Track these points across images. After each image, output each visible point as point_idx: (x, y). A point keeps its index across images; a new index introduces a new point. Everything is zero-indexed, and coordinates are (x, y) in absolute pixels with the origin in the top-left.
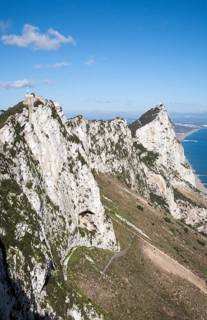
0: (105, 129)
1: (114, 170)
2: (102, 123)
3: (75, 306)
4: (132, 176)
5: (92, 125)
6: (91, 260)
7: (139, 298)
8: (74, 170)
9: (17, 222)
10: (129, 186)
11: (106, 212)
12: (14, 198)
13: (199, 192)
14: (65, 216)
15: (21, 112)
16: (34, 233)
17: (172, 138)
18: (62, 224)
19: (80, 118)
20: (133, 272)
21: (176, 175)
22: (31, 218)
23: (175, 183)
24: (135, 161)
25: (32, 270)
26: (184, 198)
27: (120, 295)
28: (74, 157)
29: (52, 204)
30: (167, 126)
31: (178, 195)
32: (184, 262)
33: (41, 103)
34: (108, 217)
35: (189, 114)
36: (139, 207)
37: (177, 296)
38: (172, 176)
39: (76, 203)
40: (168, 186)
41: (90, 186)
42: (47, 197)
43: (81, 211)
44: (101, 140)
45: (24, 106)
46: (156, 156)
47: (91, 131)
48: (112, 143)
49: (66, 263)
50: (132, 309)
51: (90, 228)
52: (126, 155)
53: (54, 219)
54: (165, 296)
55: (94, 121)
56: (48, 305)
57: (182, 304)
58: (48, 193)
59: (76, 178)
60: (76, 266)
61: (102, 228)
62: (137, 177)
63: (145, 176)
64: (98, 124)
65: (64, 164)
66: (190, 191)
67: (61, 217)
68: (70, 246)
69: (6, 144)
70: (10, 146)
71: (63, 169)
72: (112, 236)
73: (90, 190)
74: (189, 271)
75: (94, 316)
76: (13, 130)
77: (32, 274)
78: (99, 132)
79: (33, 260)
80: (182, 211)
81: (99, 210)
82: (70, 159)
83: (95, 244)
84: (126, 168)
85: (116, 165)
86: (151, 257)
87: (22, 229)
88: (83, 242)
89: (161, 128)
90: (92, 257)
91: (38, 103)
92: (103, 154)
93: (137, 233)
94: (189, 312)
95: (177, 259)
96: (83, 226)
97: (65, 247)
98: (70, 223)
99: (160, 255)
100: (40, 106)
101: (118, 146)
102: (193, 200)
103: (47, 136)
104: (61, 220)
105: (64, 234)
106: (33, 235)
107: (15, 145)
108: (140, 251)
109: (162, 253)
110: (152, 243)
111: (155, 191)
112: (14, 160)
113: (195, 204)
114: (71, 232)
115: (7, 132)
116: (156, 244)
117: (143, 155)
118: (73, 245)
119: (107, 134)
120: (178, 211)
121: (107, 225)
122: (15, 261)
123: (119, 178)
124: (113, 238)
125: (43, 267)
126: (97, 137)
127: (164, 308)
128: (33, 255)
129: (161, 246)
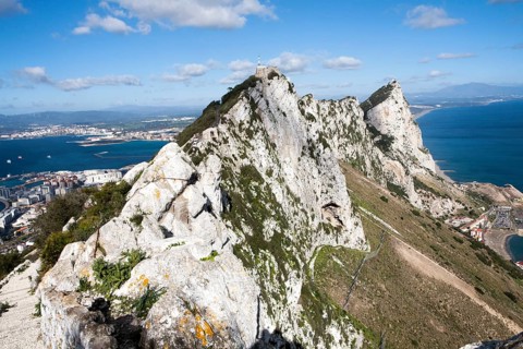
0: (336, 110)
1: (347, 156)
2: (332, 102)
3: (333, 322)
4: (368, 163)
5: (322, 106)
6: (339, 262)
7: (401, 309)
8: (315, 154)
9: (264, 218)
10: (365, 174)
11: (352, 204)
12: (257, 188)
13: (442, 180)
14: (308, 210)
15: (254, 86)
16: (283, 232)
17: (408, 119)
18: (305, 219)
19: (310, 97)
20: (389, 277)
21: (414, 161)
22: (277, 212)
23: (414, 171)
24: (370, 146)
25: (286, 280)
26: (425, 187)
27: (378, 306)
28: (315, 139)
29: (292, 195)
30: (402, 106)
31: (418, 184)
32: (446, 264)
33: (276, 75)
34: (355, 211)
35: (417, 94)
36: (383, 198)
37: (445, 307)
38: (410, 162)
39: (319, 194)
40: (407, 173)
41: (334, 173)
42: (288, 188)
43: (325, 203)
44: (332, 123)
45: (258, 79)
46: (392, 139)
47: (322, 112)
48: (344, 126)
49: (311, 266)
50: (394, 323)
51: (335, 223)
52: (360, 139)
53: (296, 213)
54: (430, 306)
55: (323, 101)
56: (306, 323)
57: (452, 317)
58: (288, 183)
59: (317, 163)
60: (324, 270)
61: (349, 223)
62: (373, 163)
63: (380, 162)
64: (328, 104)
65: (304, 147)
66: (431, 179)
67: (303, 210)
68: (315, 245)
69: (241, 124)
70: (246, 126)
71: (303, 154)
72: (360, 233)
73: (334, 178)
74: (453, 275)
75: (352, 331)
76: (248, 106)
77: (287, 284)
78: (329, 113)
79: (287, 266)
80: (423, 202)
81: (345, 201)
82: (309, 141)
83: (341, 243)
84: (360, 154)
85: (350, 150)
86: (407, 259)
87: (270, 226)
88: (329, 240)
89: (396, 108)
90: (340, 258)
91: (272, 75)
92: (335, 138)
93: (388, 229)
94: (461, 326)
95: (437, 260)
96: (327, 222)
97: (310, 247)
98: (313, 217)
99: (417, 255)
100: (275, 78)
101: (351, 129)
102: (436, 189)
103: (284, 114)
104: (303, 215)
105: (307, 231)
106: (282, 234)
107: (251, 124)
108: (393, 252)
109: (419, 253)
110: (406, 241)
111: (392, 179)
112: (252, 142)
113: (438, 195)
114: (315, 228)
115: (242, 108)
116: (410, 243)
117: (377, 139)
118: (317, 244)
119: (338, 115)
120: (420, 202)
121: (355, 220)
122: (268, 269)
123: (353, 165)
124: (362, 236)
125: (298, 276)
126: (328, 119)
127: (432, 322)
128: (286, 261)
129: (417, 246)
